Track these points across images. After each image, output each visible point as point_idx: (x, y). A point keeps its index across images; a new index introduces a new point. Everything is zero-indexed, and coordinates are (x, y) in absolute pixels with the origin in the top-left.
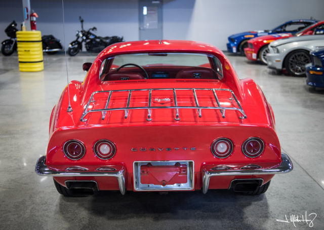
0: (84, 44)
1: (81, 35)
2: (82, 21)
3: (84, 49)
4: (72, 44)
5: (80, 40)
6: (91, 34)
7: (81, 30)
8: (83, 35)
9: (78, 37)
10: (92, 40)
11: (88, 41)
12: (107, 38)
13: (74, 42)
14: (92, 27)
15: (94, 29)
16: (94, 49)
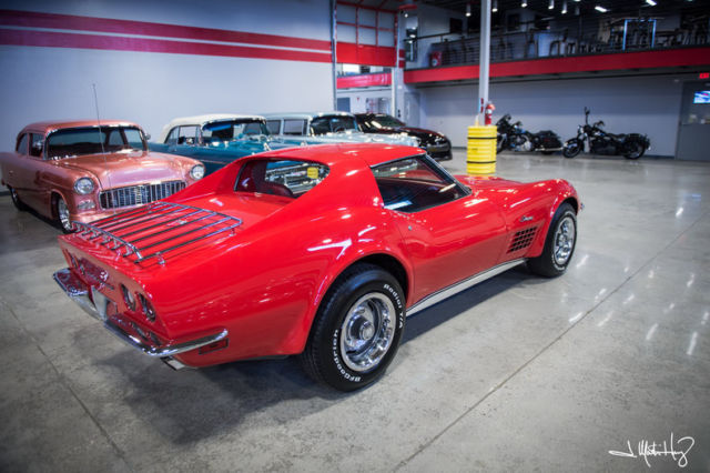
0: (586, 143)
1: (582, 131)
2: (587, 113)
3: (587, 149)
4: (569, 142)
5: (581, 137)
6: (597, 130)
7: (584, 124)
8: (585, 131)
9: (580, 134)
10: (597, 137)
11: (592, 139)
12: (621, 136)
13: (573, 140)
14: (598, 121)
15: (601, 122)
16: (599, 150)
